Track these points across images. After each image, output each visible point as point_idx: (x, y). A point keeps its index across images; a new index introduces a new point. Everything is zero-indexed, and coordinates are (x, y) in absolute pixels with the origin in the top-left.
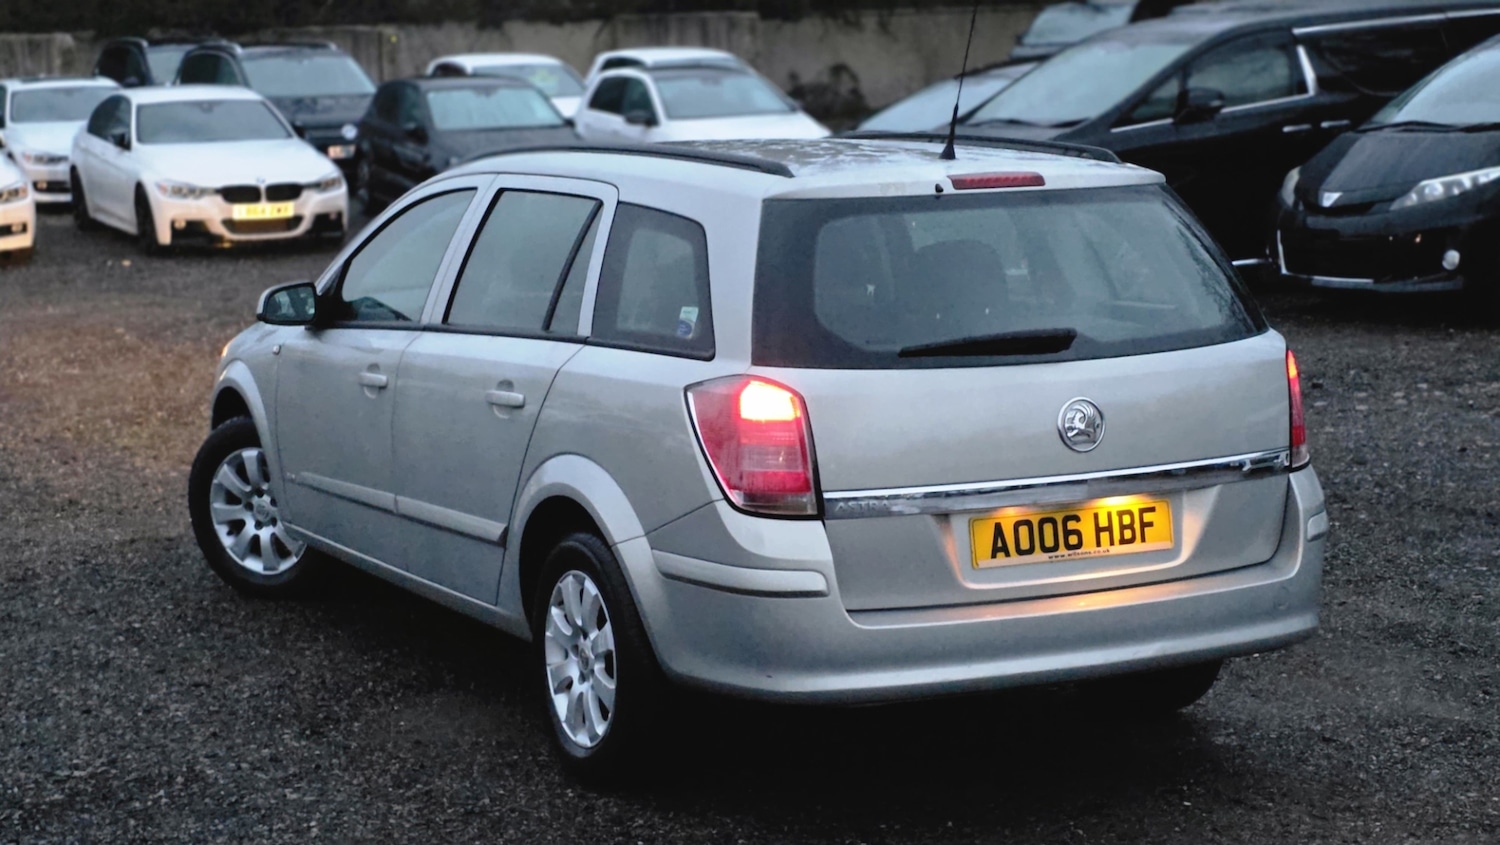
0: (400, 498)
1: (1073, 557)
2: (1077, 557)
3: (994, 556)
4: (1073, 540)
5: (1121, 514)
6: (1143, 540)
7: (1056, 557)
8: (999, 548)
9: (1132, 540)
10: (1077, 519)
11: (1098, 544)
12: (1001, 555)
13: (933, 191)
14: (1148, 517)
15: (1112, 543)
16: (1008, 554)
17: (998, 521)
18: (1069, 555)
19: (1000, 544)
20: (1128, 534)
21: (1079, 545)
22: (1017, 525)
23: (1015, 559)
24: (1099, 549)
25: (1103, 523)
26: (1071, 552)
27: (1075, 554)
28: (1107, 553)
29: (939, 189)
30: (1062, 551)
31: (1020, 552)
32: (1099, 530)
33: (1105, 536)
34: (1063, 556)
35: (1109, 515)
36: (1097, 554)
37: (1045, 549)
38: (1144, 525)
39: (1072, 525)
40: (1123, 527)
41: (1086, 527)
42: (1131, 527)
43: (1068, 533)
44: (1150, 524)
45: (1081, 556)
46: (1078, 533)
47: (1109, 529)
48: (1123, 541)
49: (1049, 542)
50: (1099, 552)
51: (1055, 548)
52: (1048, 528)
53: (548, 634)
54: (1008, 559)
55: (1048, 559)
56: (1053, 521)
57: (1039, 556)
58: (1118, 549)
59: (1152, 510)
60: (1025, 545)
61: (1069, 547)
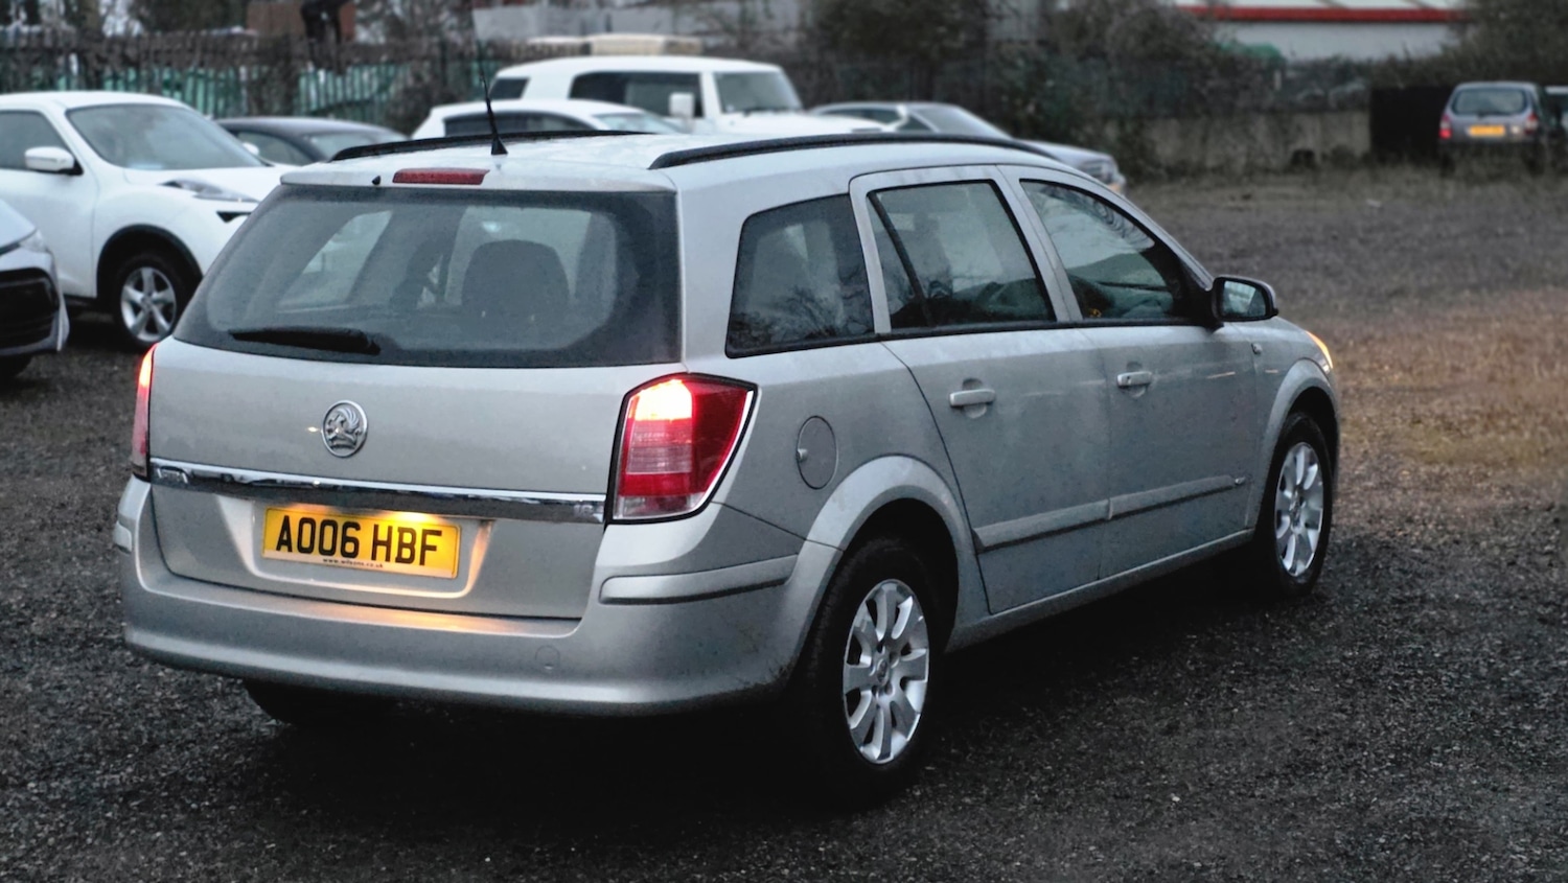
1: (345, 565)
2: (349, 565)
3: (278, 548)
4: (350, 547)
5: (402, 531)
6: (422, 562)
7: (331, 561)
8: (284, 542)
9: (410, 560)
10: (357, 527)
11: (374, 557)
12: (284, 548)
14: (431, 540)
15: (388, 559)
16: (290, 550)
17: (287, 514)
18: (343, 562)
19: (285, 538)
20: (406, 553)
21: (354, 554)
22: (303, 521)
23: (296, 556)
24: (373, 562)
25: (383, 536)
26: (345, 559)
27: (348, 562)
28: (380, 569)
30: (338, 556)
31: (302, 550)
32: (376, 543)
33: (382, 550)
34: (336, 561)
36: (369, 568)
37: (323, 552)
38: (425, 548)
39: (351, 532)
40: (402, 545)
41: (365, 537)
42: (411, 546)
43: (346, 539)
44: (433, 548)
45: (353, 566)
46: (356, 542)
47: (388, 544)
48: (399, 560)
49: (328, 546)
50: (372, 565)
51: (332, 552)
52: (329, 530)
54: (290, 554)
55: (322, 562)
56: (334, 524)
57: (316, 557)
58: (393, 566)
59: (438, 533)
60: (306, 543)
61: (345, 554)
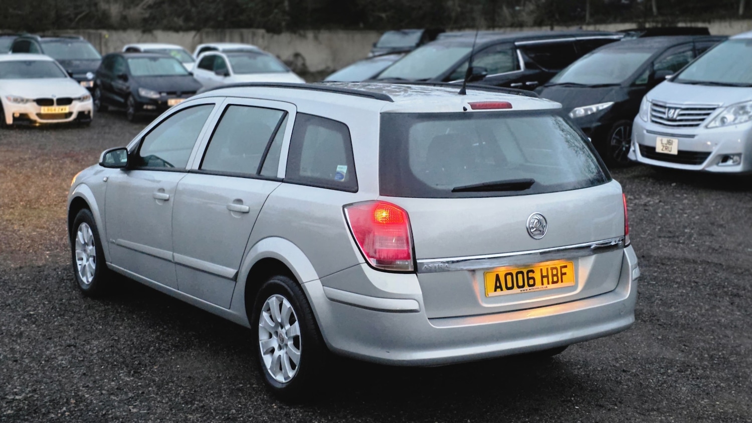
0: (174, 254)
2: (533, 290)
3: (495, 291)
4: (531, 282)
5: (552, 269)
6: (562, 282)
7: (524, 290)
8: (498, 287)
9: (557, 282)
10: (533, 271)
11: (543, 284)
12: (499, 290)
13: (462, 110)
14: (564, 270)
15: (548, 284)
16: (502, 290)
17: (497, 273)
18: (529, 290)
19: (498, 285)
20: (555, 279)
21: (534, 285)
22: (506, 275)
23: (505, 292)
24: (543, 286)
25: (545, 274)
26: (530, 288)
27: (532, 289)
28: (546, 288)
29: (465, 109)
30: (526, 287)
31: (508, 289)
32: (543, 277)
33: (545, 280)
34: (527, 290)
35: (547, 269)
36: (542, 289)
37: (519, 287)
38: (562, 274)
39: (531, 275)
40: (553, 276)
41: (537, 276)
42: (557, 275)
43: (529, 279)
44: (565, 274)
45: (535, 290)
46: (533, 278)
47: (547, 276)
48: (553, 282)
49: (521, 284)
51: (523, 286)
52: (520, 276)
53: (260, 325)
54: (502, 292)
55: (520, 292)
56: (522, 273)
57: (516, 290)
58: (551, 286)
59: (566, 267)
60: (510, 285)
61: (529, 285)
